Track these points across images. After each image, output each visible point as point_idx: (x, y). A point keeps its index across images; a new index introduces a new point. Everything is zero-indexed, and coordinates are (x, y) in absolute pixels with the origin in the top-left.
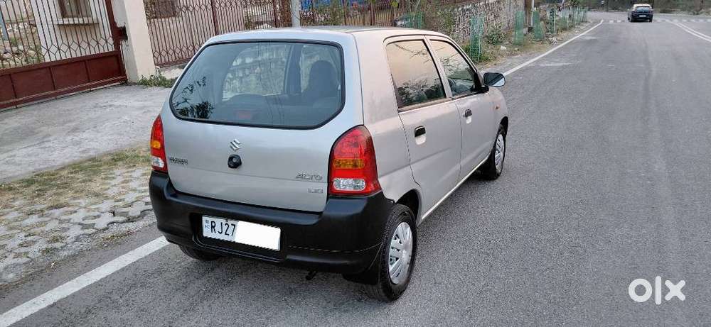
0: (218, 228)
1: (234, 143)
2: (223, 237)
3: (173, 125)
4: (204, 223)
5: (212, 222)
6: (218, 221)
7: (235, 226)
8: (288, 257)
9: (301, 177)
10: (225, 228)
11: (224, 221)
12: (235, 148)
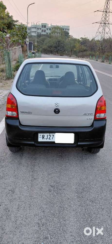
0: (45, 137)
1: (56, 104)
2: (48, 140)
3: (21, 98)
4: (39, 136)
5: (43, 135)
6: (46, 135)
7: (53, 135)
8: (79, 143)
9: (85, 115)
10: (49, 137)
11: (48, 134)
12: (57, 106)
